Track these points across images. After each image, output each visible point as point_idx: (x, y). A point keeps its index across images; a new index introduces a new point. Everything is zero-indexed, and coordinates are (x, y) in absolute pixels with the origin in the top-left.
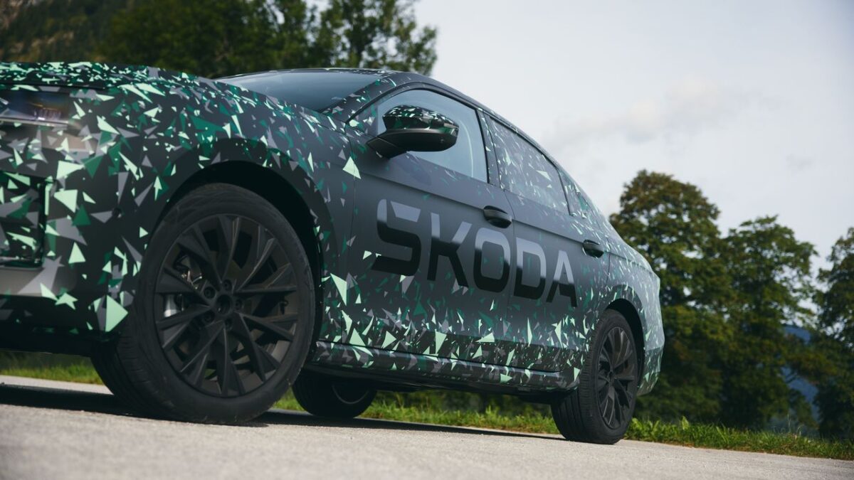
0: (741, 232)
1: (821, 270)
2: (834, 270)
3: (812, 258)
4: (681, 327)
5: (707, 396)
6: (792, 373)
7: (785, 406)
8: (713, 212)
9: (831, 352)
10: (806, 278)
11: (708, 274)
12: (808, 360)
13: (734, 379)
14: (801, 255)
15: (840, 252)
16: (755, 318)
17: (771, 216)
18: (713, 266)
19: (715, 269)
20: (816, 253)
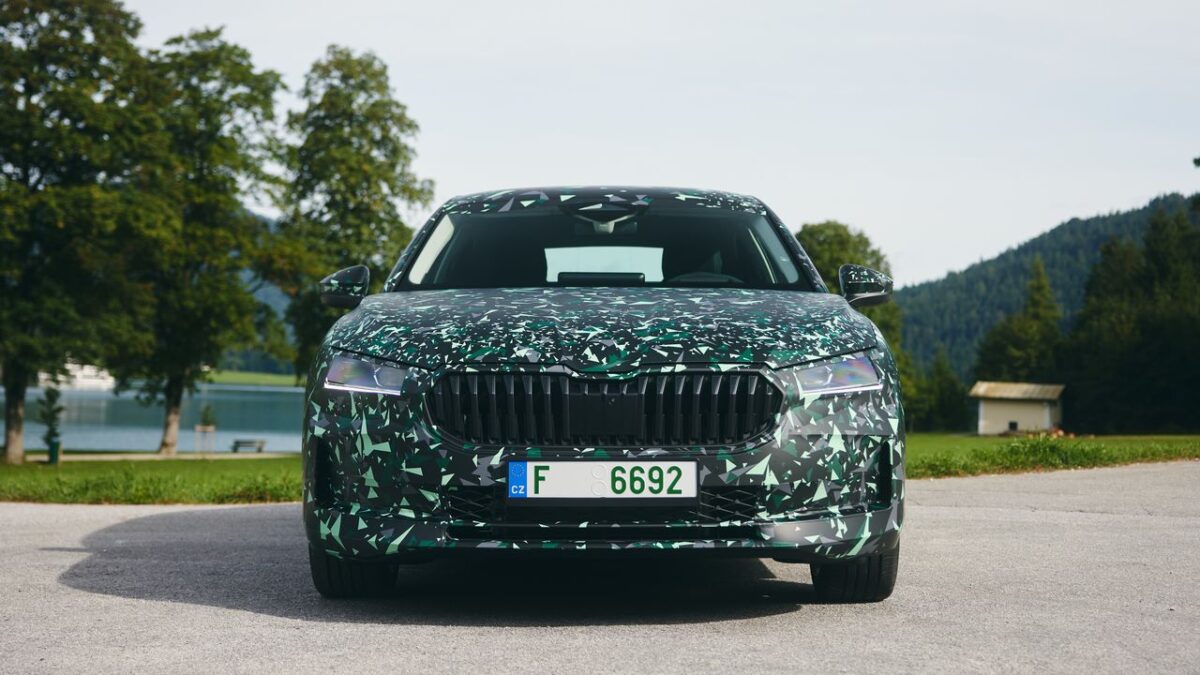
0: (167, 55)
1: (290, 113)
2: (309, 111)
3: (278, 95)
4: (99, 220)
5: (137, 326)
6: (255, 278)
7: (251, 330)
8: (131, 25)
9: (312, 240)
10: (268, 125)
11: (137, 131)
12: (282, 256)
13: (172, 297)
14: (262, 90)
15: (316, 83)
16: (199, 195)
17: (213, 28)
18: (141, 116)
19: (145, 121)
20: (285, 87)
